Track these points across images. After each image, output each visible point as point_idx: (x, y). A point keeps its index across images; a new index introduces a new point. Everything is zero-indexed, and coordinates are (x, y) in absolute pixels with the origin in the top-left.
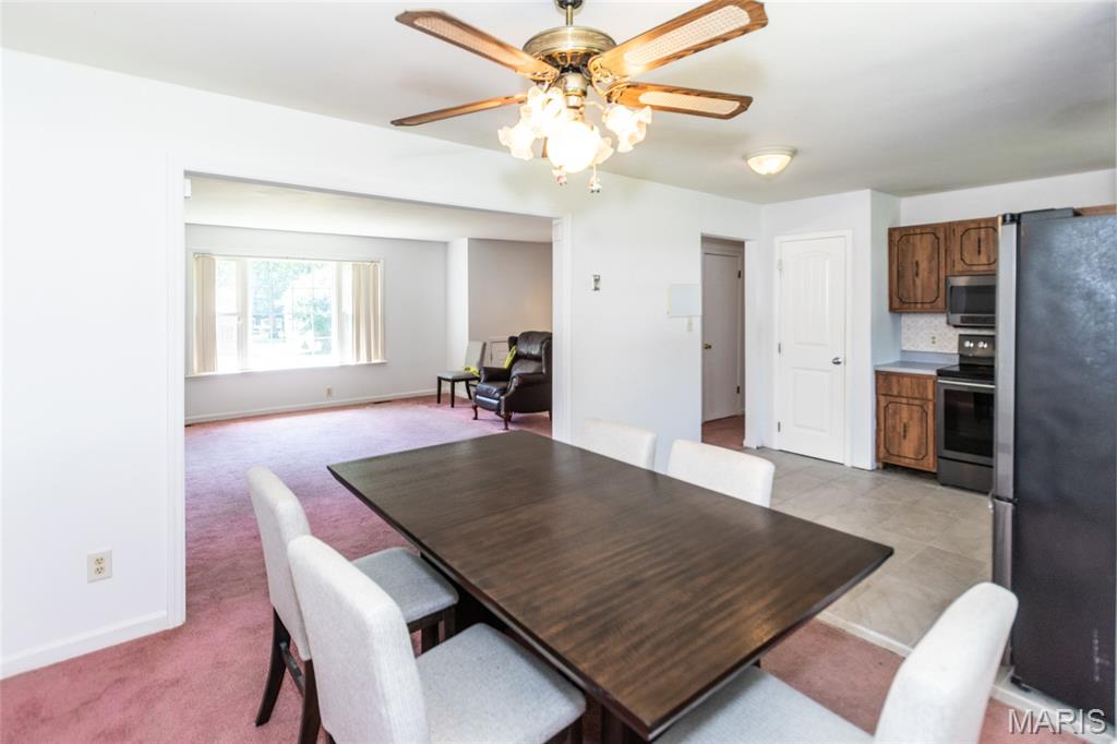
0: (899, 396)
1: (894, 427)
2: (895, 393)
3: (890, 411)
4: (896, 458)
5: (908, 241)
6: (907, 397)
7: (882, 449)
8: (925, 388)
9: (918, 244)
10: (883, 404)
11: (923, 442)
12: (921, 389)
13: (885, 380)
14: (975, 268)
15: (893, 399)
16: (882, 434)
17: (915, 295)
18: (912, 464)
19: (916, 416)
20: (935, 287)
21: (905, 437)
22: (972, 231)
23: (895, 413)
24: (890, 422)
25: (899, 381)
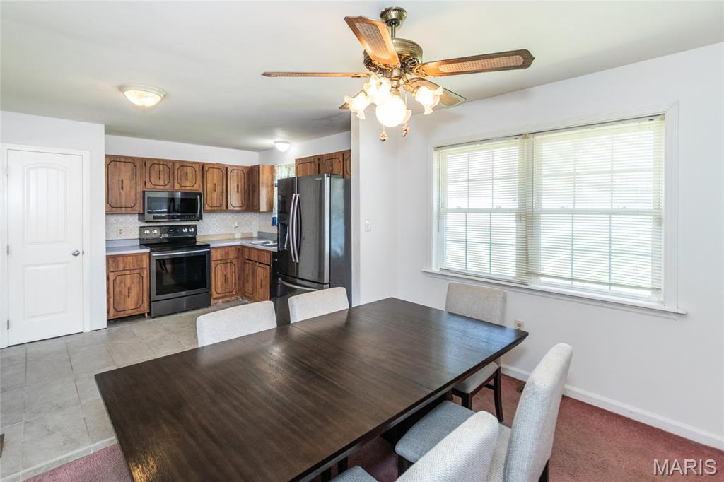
0: (124, 270)
1: (121, 292)
2: (121, 269)
3: (118, 282)
4: (122, 313)
5: (116, 165)
6: (129, 270)
7: (112, 310)
8: (142, 261)
9: (123, 168)
10: (112, 279)
11: (140, 297)
12: (139, 263)
13: (114, 261)
14: (157, 187)
15: (120, 273)
16: (112, 300)
17: (121, 203)
18: (133, 312)
19: (136, 280)
20: (134, 198)
21: (129, 296)
22: (156, 165)
23: (121, 282)
24: (117, 290)
25: (124, 260)
